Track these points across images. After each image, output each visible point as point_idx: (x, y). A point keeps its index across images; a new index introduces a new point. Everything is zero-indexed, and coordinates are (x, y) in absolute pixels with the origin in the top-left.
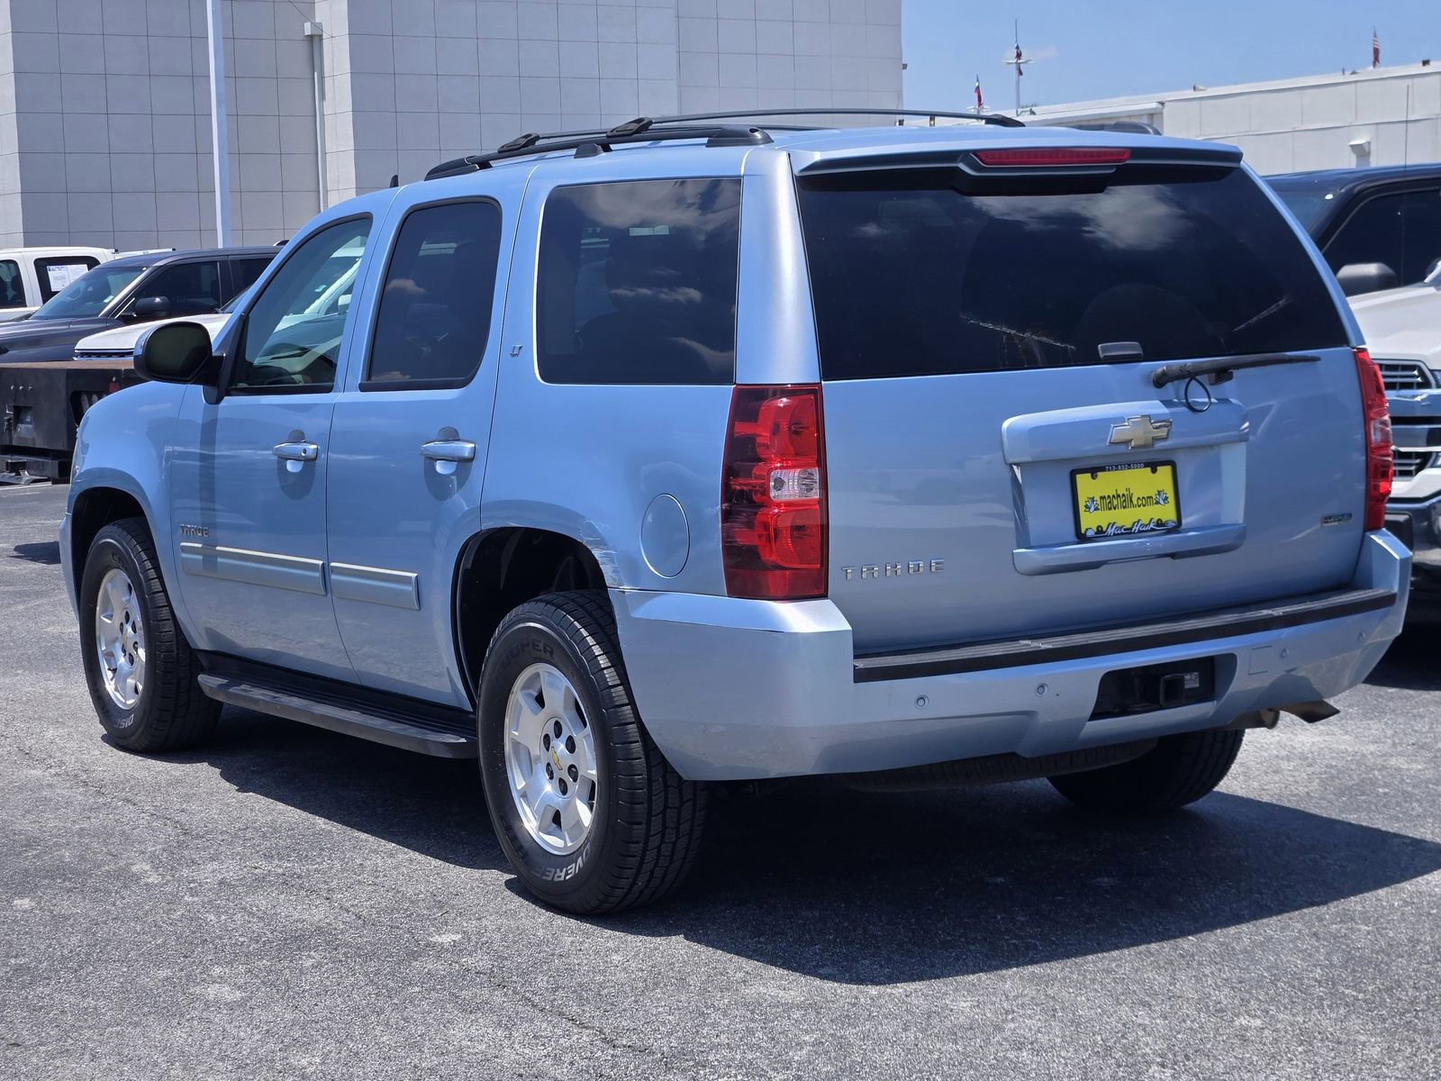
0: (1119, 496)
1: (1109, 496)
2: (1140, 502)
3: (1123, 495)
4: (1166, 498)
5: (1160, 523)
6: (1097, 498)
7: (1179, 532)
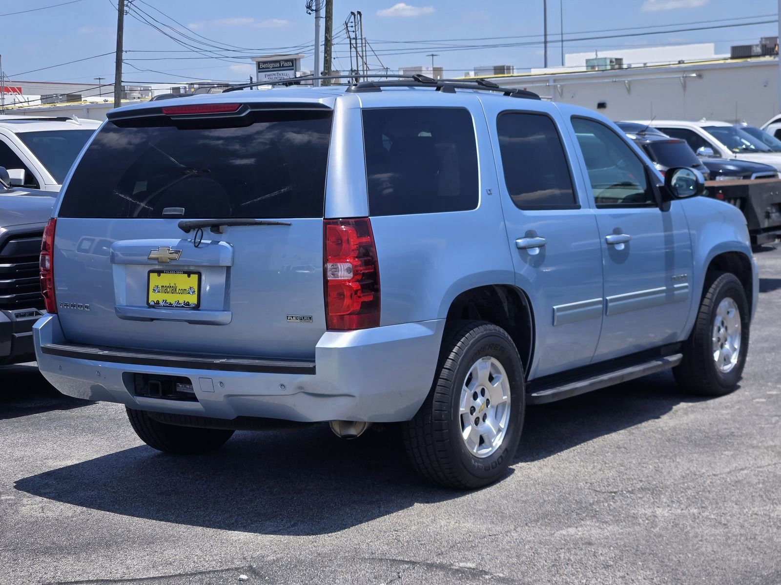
0: (170, 287)
1: (166, 286)
2: (180, 291)
3: (173, 287)
4: (194, 292)
5: (188, 304)
6: (160, 286)
7: (199, 310)
